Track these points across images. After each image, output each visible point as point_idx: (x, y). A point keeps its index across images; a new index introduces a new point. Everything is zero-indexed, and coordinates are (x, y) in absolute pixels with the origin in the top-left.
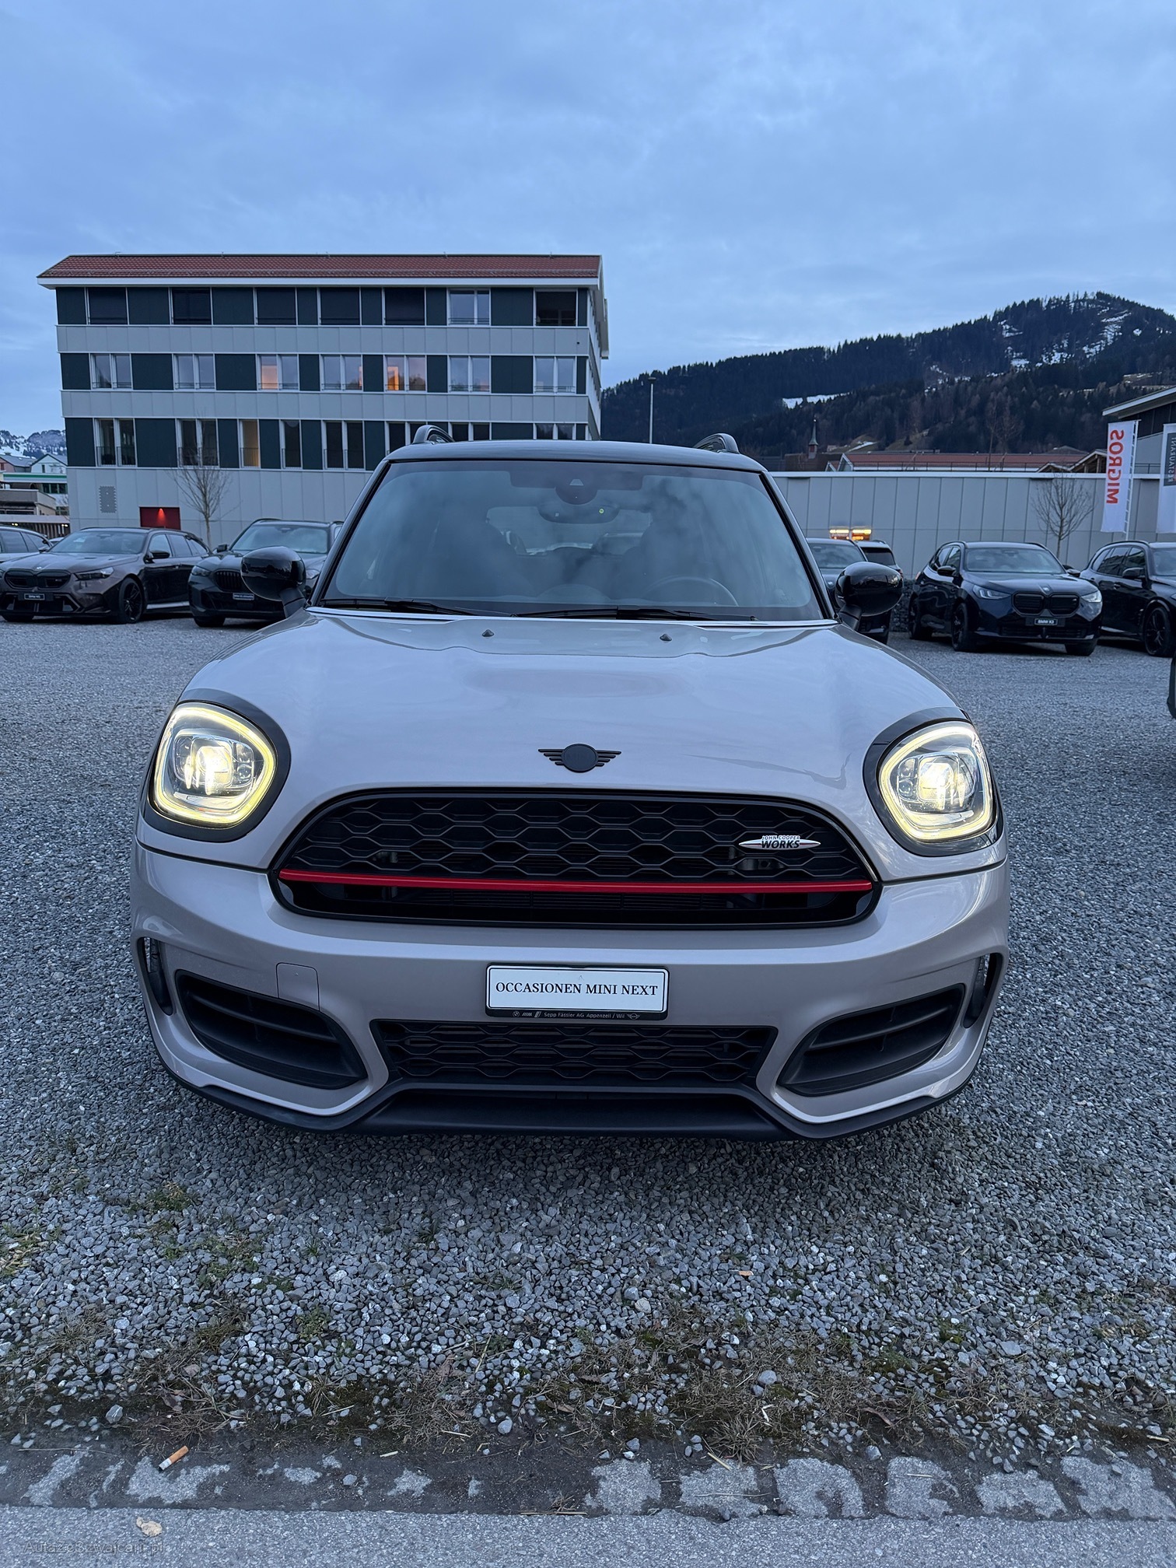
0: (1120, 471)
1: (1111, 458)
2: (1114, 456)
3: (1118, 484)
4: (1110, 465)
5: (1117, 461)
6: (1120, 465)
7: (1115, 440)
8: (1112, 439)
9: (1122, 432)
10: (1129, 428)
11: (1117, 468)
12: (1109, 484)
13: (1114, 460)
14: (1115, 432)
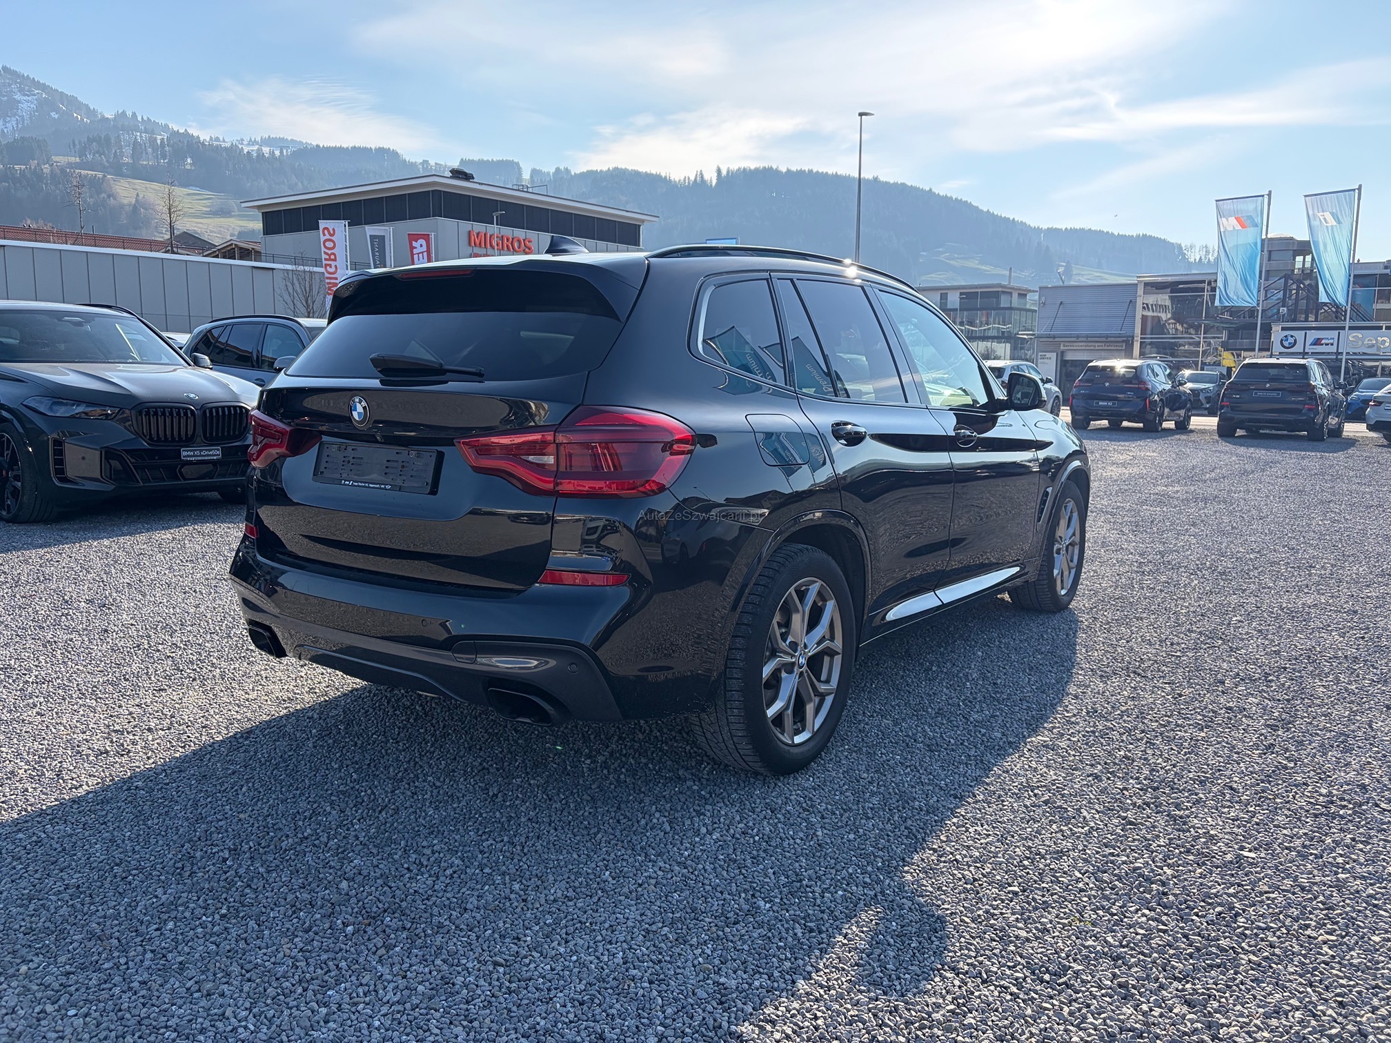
0: (336, 267)
1: (325, 253)
2: (329, 252)
3: (336, 279)
4: (326, 259)
5: (333, 257)
6: (335, 260)
7: (328, 237)
8: (324, 235)
9: (334, 230)
10: (339, 228)
11: (333, 263)
12: (328, 278)
13: (329, 255)
14: (327, 228)
